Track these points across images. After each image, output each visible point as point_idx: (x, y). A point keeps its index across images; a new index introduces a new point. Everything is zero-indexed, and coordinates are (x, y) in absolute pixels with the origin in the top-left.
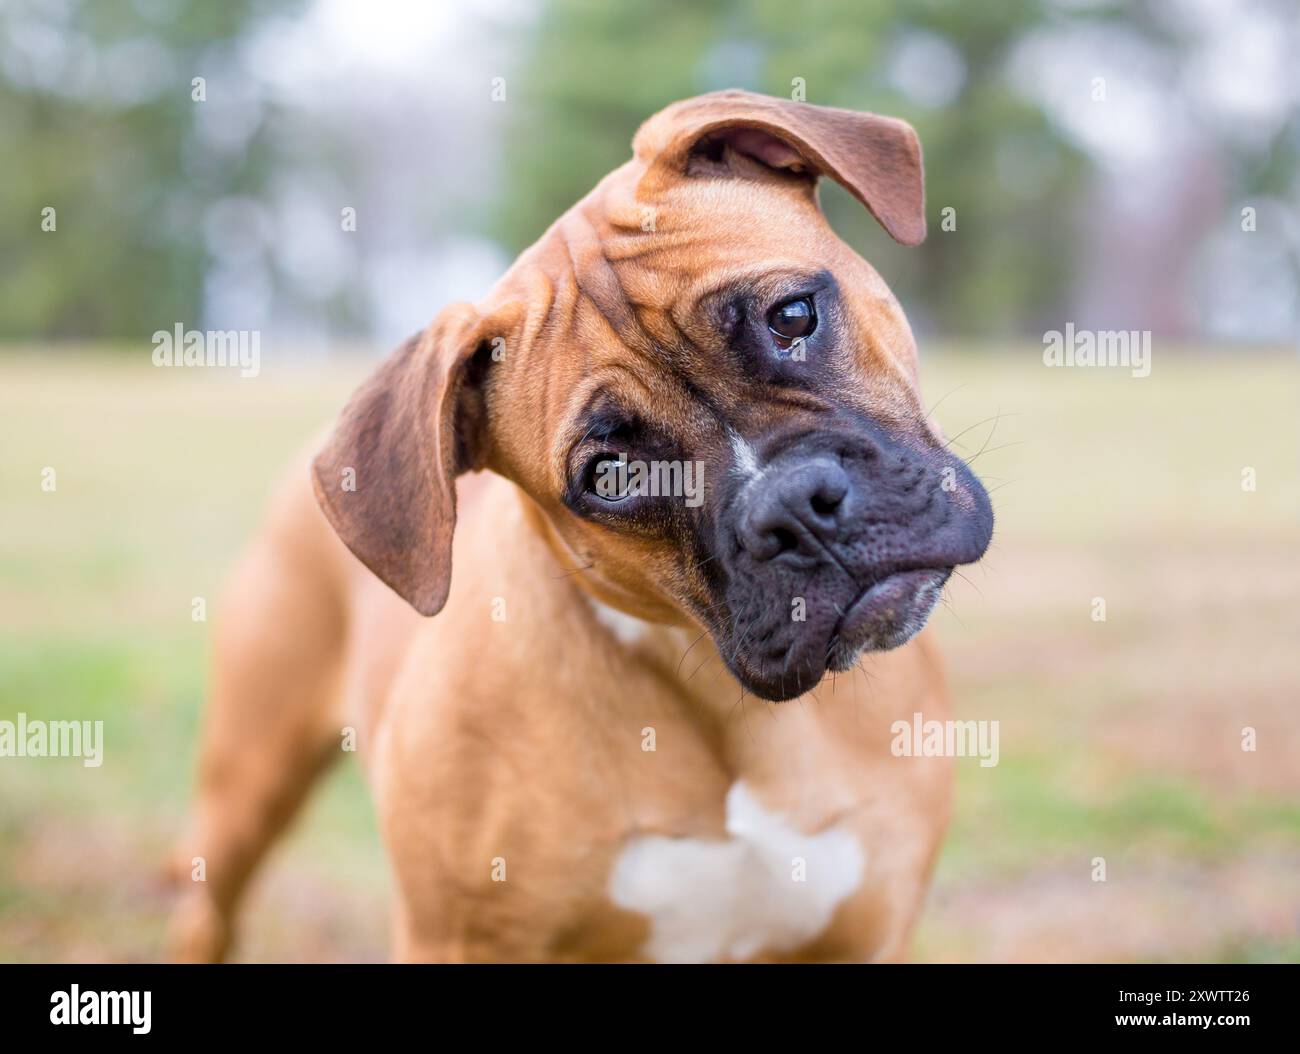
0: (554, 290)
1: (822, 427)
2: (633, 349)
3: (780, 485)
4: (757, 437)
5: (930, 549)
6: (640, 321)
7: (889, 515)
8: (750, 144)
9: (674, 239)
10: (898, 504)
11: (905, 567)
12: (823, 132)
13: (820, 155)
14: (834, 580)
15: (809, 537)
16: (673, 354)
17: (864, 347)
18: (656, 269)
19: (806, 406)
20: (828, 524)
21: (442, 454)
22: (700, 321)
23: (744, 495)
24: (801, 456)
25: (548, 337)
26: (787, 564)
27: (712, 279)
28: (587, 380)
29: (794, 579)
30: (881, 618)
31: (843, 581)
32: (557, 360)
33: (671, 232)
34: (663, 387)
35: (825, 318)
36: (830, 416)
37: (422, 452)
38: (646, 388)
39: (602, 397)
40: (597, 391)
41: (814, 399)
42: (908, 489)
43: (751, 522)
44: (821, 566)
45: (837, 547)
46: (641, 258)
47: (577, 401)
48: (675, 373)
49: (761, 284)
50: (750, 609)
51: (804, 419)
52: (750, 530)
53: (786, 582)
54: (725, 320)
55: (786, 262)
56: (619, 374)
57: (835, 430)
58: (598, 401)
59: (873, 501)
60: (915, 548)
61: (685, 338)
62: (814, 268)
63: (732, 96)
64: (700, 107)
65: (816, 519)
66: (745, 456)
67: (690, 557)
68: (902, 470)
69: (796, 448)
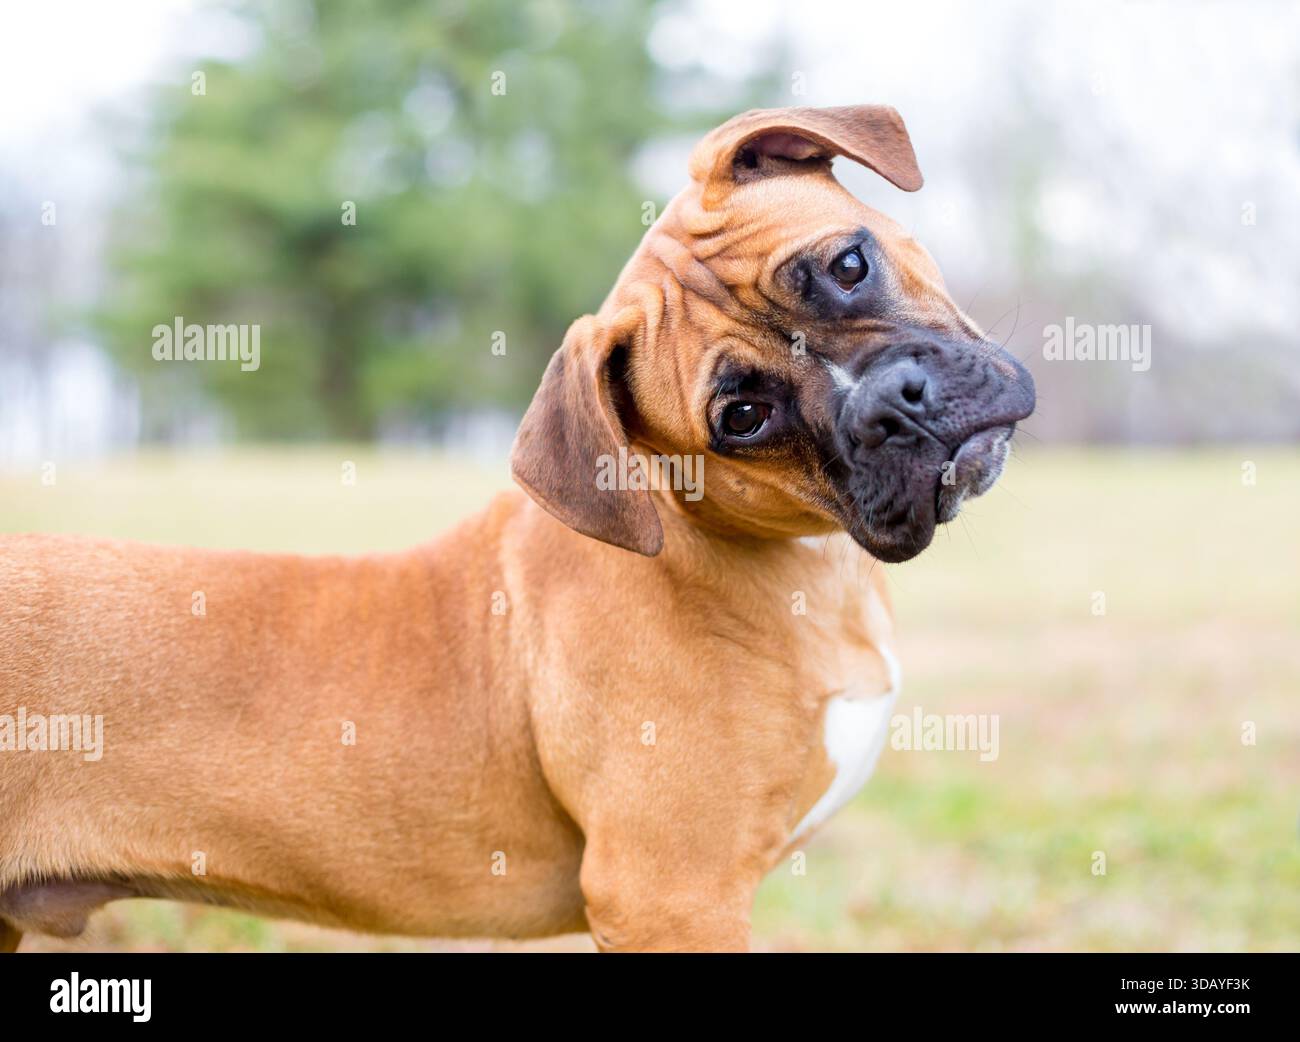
0: (663, 292)
1: (893, 342)
2: (737, 320)
3: (877, 386)
4: (847, 360)
5: (996, 411)
6: (737, 299)
7: (960, 392)
8: (775, 147)
9: (745, 232)
10: (963, 383)
11: (981, 428)
12: (827, 124)
13: (829, 141)
14: (932, 449)
15: (908, 422)
16: (768, 317)
17: (906, 278)
18: (738, 257)
19: (876, 329)
20: (919, 408)
21: (615, 433)
22: (778, 286)
23: (850, 402)
24: (885, 364)
25: (668, 328)
26: (893, 444)
27: (781, 254)
28: (709, 352)
29: (902, 455)
30: (973, 469)
31: (938, 448)
32: (681, 344)
33: (742, 226)
34: (766, 342)
35: (874, 262)
36: (896, 333)
37: (602, 440)
38: (754, 346)
39: (724, 361)
40: (719, 357)
41: (879, 323)
42: (969, 370)
43: (861, 419)
44: (920, 440)
45: (929, 423)
46: (722, 253)
47: (705, 368)
48: (773, 330)
49: (818, 249)
50: (870, 490)
51: (879, 339)
52: (862, 425)
53: (896, 459)
54: (797, 280)
55: (831, 228)
56: (731, 341)
57: (904, 342)
58: (721, 365)
59: (946, 384)
60: (985, 413)
61: (773, 303)
62: (854, 227)
63: (752, 115)
64: (732, 128)
65: (909, 406)
66: (841, 376)
67: (817, 465)
68: (960, 358)
69: (880, 360)
